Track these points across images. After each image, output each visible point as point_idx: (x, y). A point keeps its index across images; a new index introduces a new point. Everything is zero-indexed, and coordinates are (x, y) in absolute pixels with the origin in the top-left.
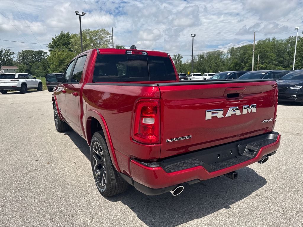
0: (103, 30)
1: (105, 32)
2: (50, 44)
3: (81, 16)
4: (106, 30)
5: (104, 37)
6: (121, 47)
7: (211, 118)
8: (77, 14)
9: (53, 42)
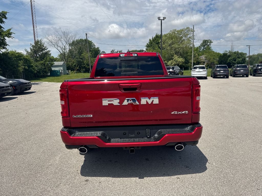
0: (187, 28)
1: (189, 30)
2: (147, 44)
3: (162, 20)
4: (191, 28)
5: (188, 35)
6: (208, 40)
7: (108, 105)
8: (159, 20)
9: (149, 42)
